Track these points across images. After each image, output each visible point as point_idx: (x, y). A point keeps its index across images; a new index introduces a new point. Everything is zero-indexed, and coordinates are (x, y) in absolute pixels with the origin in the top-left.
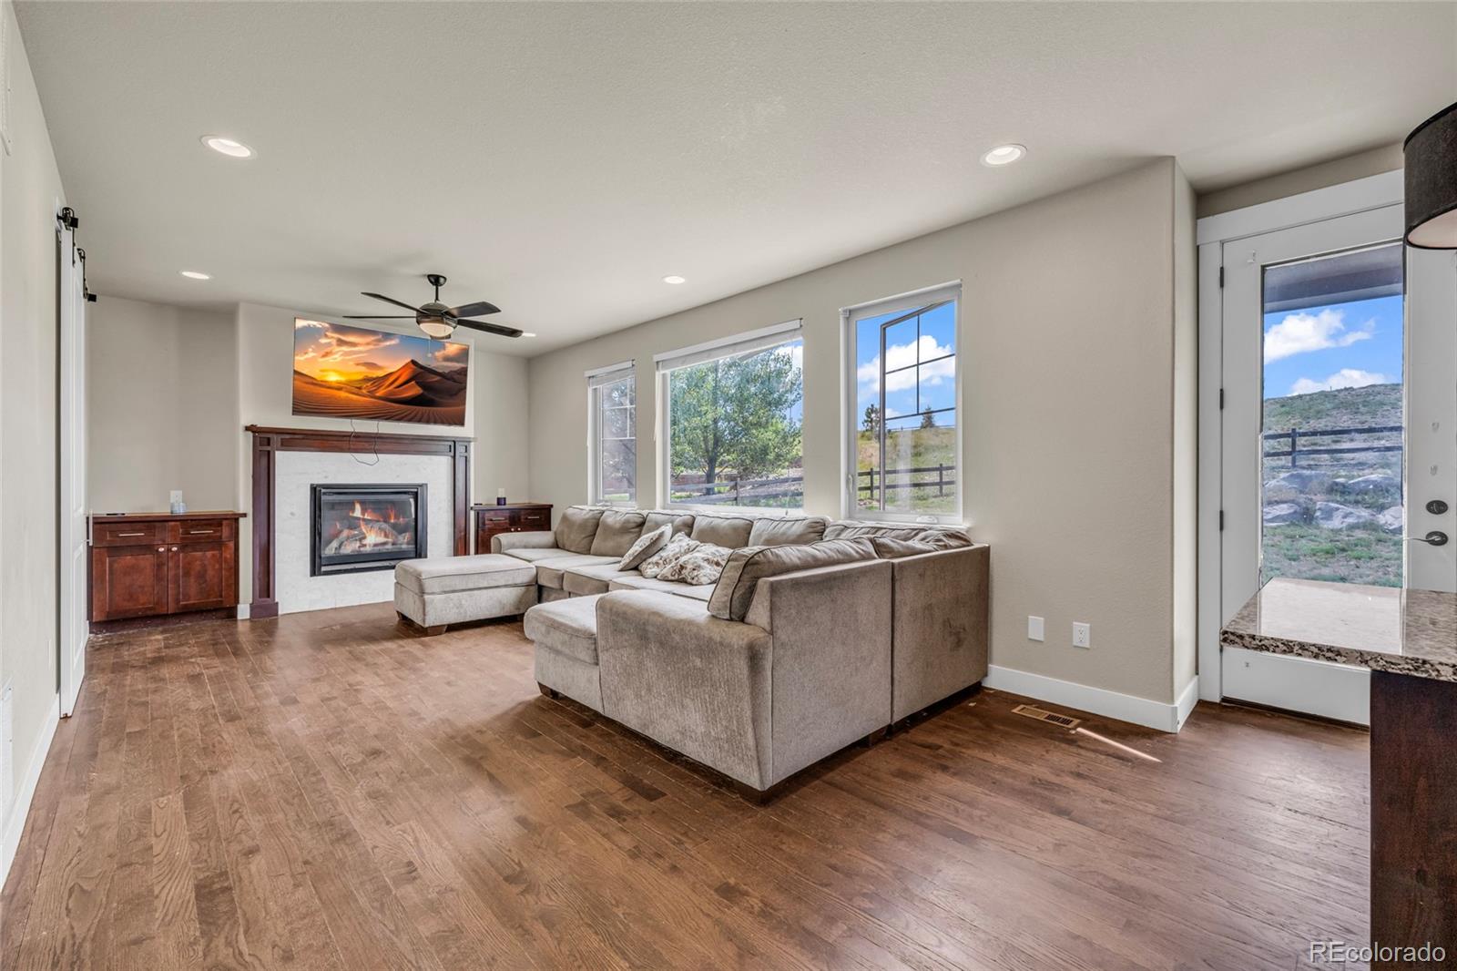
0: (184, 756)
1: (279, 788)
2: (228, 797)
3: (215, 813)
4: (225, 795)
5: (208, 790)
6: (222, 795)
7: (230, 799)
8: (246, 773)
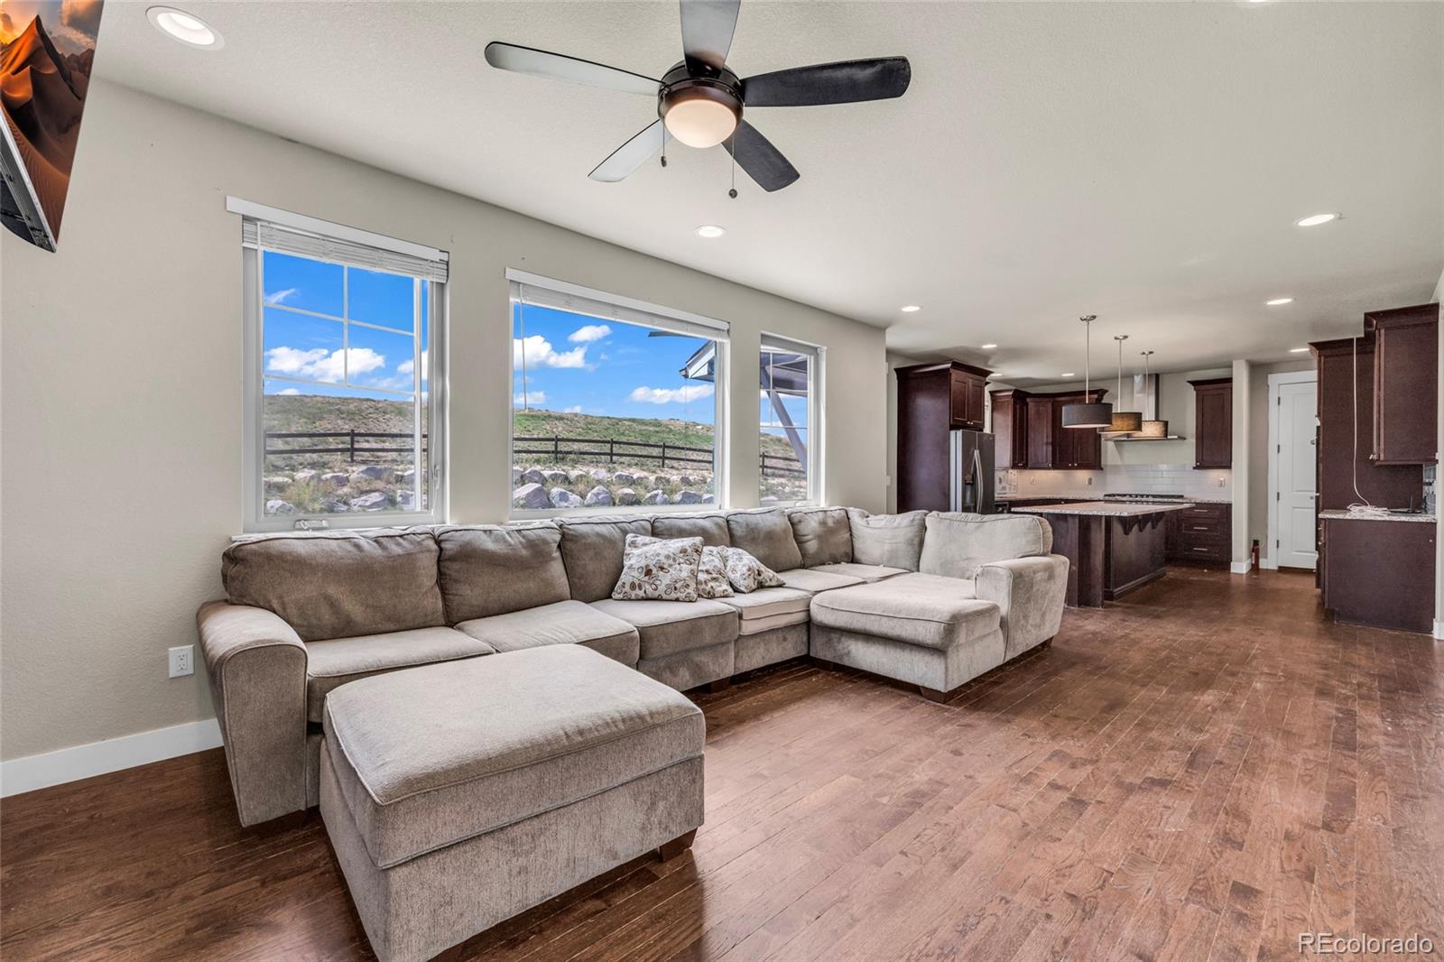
0: (1345, 866)
1: (1260, 771)
2: (1311, 789)
3: (1328, 784)
4: (1312, 792)
5: (1327, 806)
6: (1315, 793)
7: (1309, 787)
8: (1281, 799)
